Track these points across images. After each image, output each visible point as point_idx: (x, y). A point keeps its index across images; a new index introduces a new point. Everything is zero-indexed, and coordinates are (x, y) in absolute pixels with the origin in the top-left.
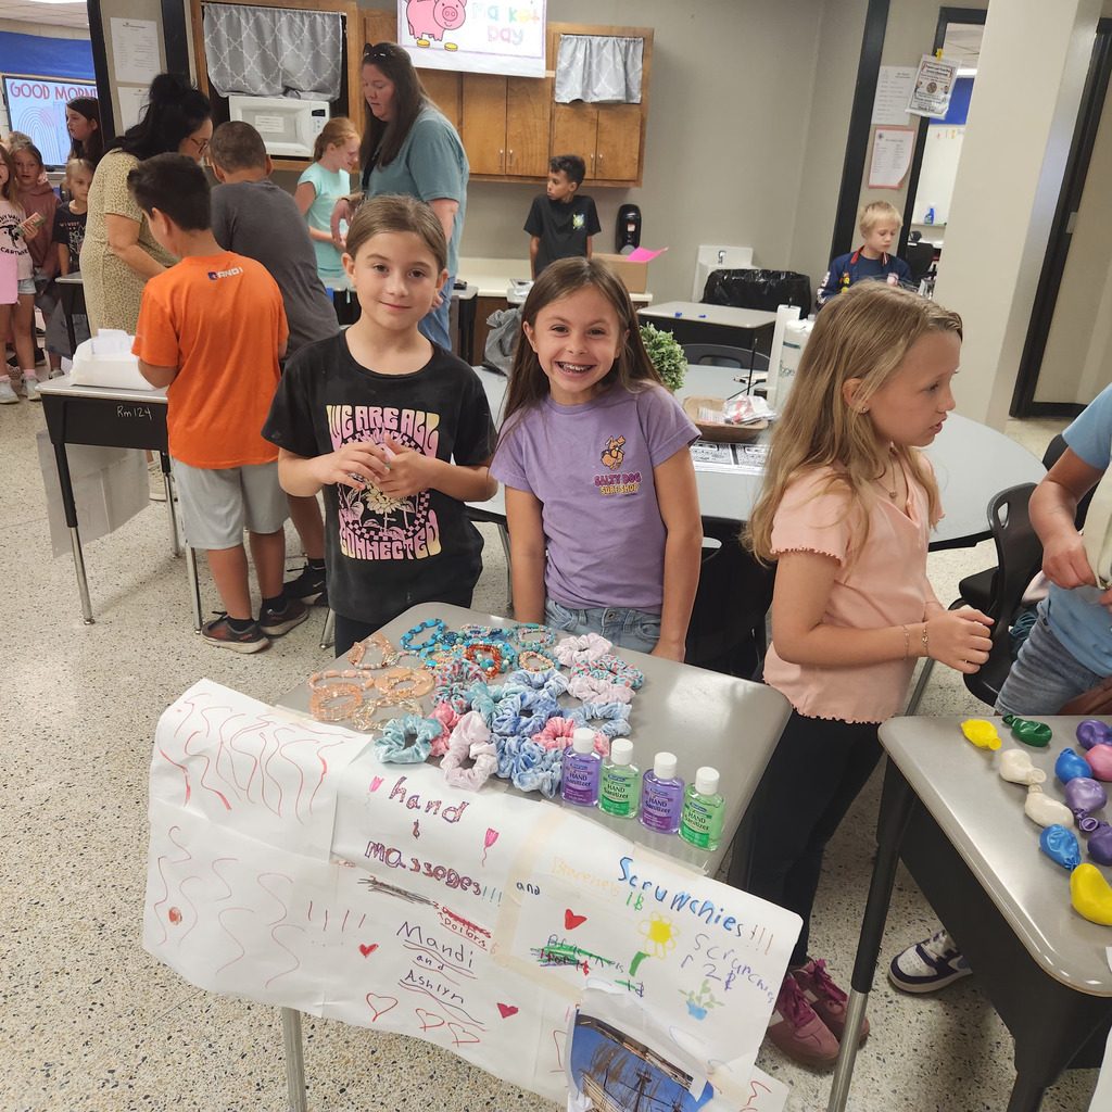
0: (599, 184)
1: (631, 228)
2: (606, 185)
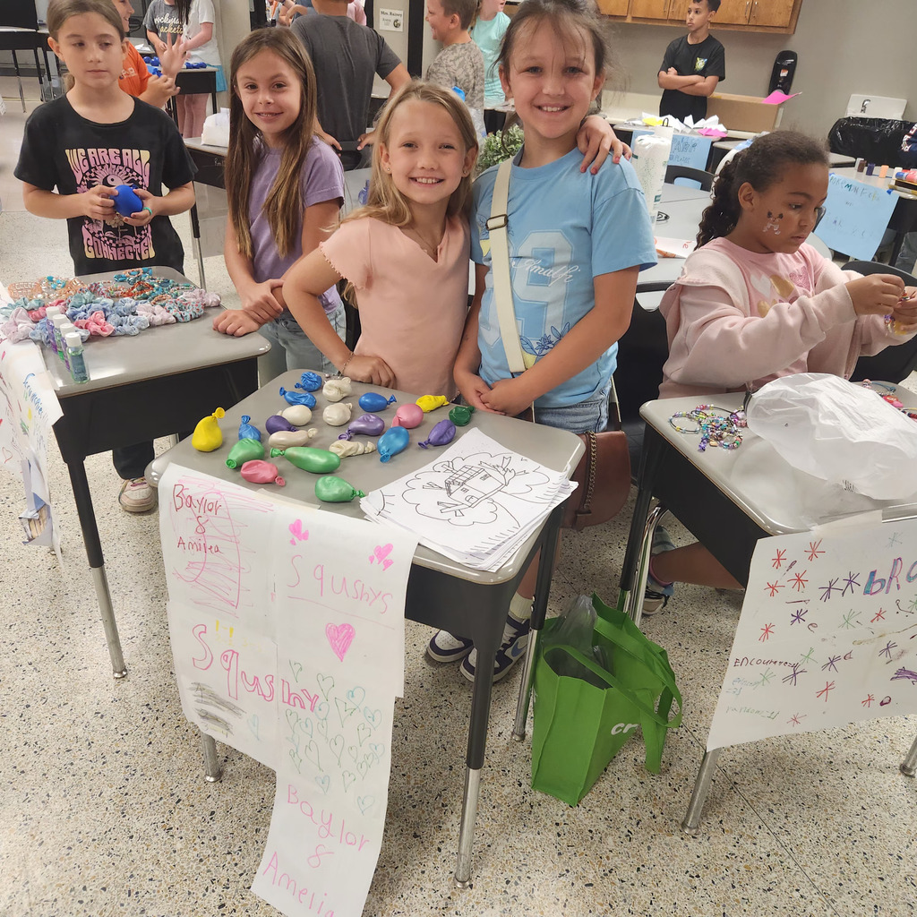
0: (752, 30)
1: (784, 74)
2: (759, 30)
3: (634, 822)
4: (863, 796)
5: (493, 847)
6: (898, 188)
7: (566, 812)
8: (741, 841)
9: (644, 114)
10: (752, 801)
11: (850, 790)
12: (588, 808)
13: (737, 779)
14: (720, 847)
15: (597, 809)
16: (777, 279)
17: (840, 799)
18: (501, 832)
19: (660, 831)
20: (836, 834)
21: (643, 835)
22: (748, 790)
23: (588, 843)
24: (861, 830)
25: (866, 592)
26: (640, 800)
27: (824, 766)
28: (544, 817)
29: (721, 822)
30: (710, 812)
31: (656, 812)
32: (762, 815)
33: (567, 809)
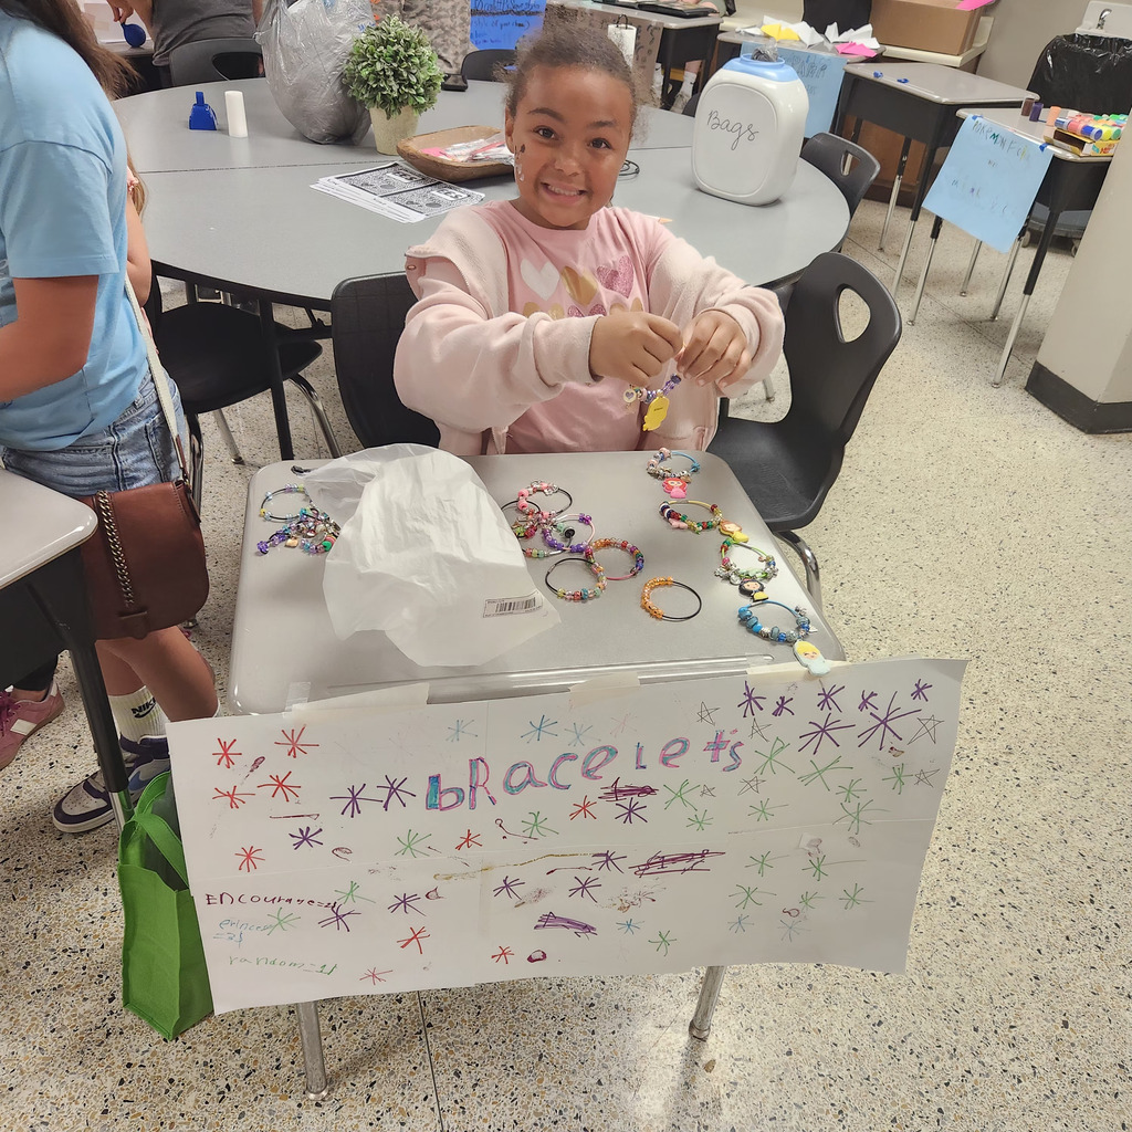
3: (244, 1072)
4: (609, 1063)
5: (15, 1091)
6: (1057, 142)
7: (153, 1049)
8: (386, 1117)
9: (767, 19)
10: (438, 1055)
11: (596, 1052)
12: (188, 1045)
13: (435, 1019)
14: (349, 1123)
15: (201, 1048)
16: (570, 274)
17: (573, 1065)
18: (41, 1070)
19: (274, 1090)
20: (534, 1119)
21: (245, 1094)
22: (442, 1038)
23: (157, 1100)
24: (576, 1118)
25: (430, 806)
26: (273, 1039)
27: (579, 1009)
28: (115, 1053)
29: (372, 1085)
30: (365, 1068)
31: (285, 1059)
32: (441, 1079)
33: (158, 1042)
